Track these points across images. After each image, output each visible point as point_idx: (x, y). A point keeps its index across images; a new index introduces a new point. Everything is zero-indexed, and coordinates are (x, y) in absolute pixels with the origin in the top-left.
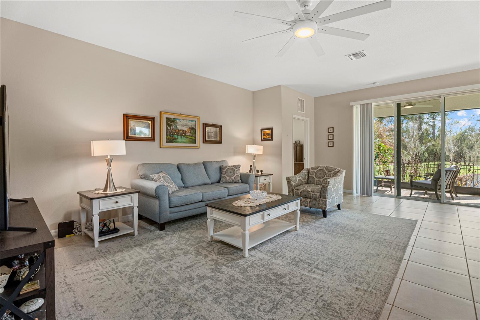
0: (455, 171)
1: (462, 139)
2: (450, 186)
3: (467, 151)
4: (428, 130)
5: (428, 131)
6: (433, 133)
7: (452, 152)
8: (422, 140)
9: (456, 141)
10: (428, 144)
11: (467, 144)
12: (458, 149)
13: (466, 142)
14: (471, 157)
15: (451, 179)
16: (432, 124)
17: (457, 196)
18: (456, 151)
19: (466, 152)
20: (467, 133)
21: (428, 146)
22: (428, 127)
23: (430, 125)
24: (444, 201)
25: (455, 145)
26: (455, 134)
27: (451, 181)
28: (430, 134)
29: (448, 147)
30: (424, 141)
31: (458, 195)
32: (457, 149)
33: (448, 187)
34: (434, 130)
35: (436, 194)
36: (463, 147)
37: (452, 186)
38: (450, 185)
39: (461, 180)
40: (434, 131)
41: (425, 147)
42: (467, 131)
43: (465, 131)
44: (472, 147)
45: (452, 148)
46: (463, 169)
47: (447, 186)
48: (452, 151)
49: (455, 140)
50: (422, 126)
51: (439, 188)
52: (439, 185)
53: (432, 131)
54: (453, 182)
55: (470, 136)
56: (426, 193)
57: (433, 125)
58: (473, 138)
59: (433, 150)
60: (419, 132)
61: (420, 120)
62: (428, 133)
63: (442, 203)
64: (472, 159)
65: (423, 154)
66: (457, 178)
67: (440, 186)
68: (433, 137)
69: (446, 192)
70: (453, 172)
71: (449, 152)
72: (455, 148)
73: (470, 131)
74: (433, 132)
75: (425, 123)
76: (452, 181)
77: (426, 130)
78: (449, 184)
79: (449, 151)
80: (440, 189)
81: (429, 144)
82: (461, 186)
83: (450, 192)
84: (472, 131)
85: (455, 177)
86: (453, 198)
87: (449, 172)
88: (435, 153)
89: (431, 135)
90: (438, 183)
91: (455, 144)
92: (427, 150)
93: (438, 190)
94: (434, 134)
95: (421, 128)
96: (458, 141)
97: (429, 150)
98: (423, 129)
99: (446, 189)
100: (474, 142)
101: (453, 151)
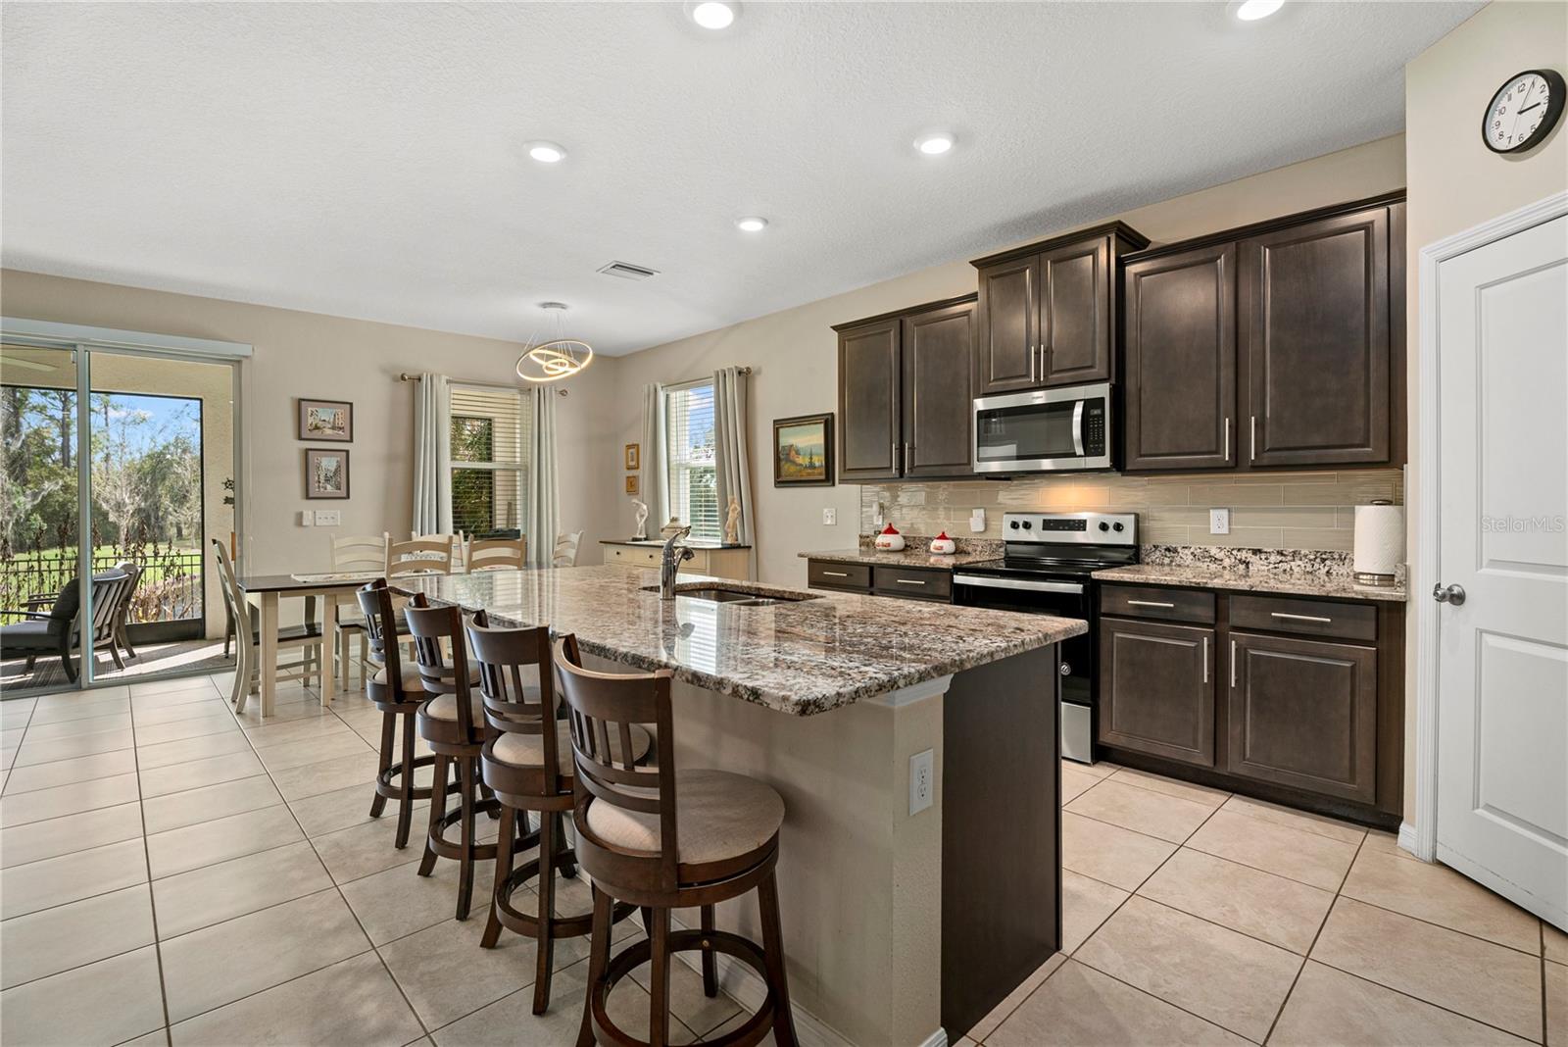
0: (127, 582)
1: (155, 471)
2: (110, 629)
3: (170, 509)
4: (45, 434)
5: (46, 438)
6: (65, 448)
7: (128, 512)
8: (23, 471)
9: (140, 478)
10: (46, 485)
11: (172, 487)
12: (146, 502)
13: (167, 483)
14: (183, 526)
15: (113, 606)
16: (59, 415)
17: (132, 655)
18: (139, 511)
19: (166, 512)
20: (172, 455)
21: (45, 493)
22: (44, 425)
23: (51, 418)
24: (91, 681)
25: (135, 491)
26: (138, 456)
27: (114, 613)
28: (53, 451)
29: (113, 497)
30: (30, 473)
31: (137, 651)
32: (143, 504)
33: (105, 631)
34: (65, 435)
35: (66, 662)
36: (160, 496)
37: (118, 628)
38: (110, 625)
39: (144, 603)
40: (69, 440)
41: (35, 495)
42: (172, 448)
43: (166, 447)
44: (185, 497)
45: (127, 501)
46: (154, 566)
47: (100, 629)
48: (128, 508)
49: (135, 477)
50: (21, 420)
51: (74, 640)
52: (75, 631)
53: (59, 442)
54: (122, 615)
55: (178, 463)
56: (30, 667)
57: (63, 419)
58: (186, 470)
59: (63, 505)
60: (10, 440)
61: (14, 396)
62: (45, 445)
63: (85, 690)
64: (185, 532)
65: (28, 520)
66: (133, 600)
67: (78, 634)
68: (63, 459)
69: (97, 649)
70: (120, 584)
71: (117, 514)
72: (137, 498)
73: (179, 450)
74: (63, 444)
75: (35, 408)
76: (117, 613)
77: (37, 432)
78: (107, 622)
79: (117, 511)
80: (77, 645)
81: (48, 486)
82: (144, 621)
83: (110, 647)
84: (184, 451)
85: (128, 599)
86: (118, 664)
87: (107, 586)
88: (63, 526)
89: (57, 455)
90: (72, 625)
91: (136, 488)
92: (40, 508)
93: (71, 646)
94: (66, 451)
95: (18, 426)
96: (146, 479)
97: (51, 506)
98: (25, 430)
99: (98, 639)
100: (190, 483)
101: (131, 509)
